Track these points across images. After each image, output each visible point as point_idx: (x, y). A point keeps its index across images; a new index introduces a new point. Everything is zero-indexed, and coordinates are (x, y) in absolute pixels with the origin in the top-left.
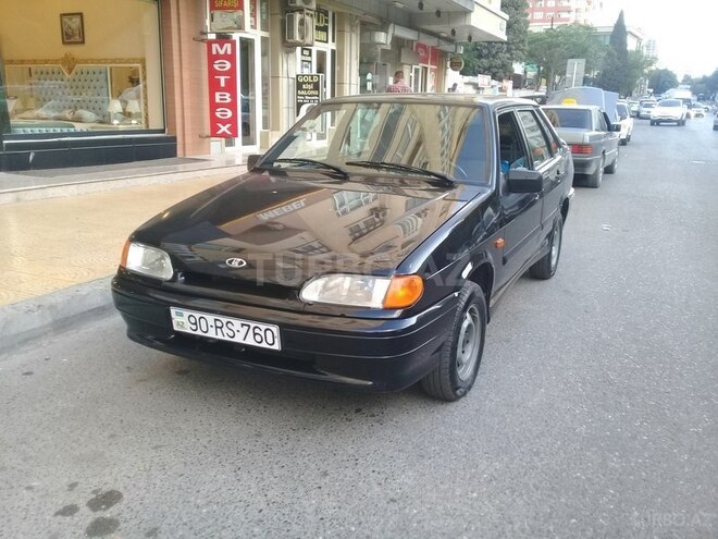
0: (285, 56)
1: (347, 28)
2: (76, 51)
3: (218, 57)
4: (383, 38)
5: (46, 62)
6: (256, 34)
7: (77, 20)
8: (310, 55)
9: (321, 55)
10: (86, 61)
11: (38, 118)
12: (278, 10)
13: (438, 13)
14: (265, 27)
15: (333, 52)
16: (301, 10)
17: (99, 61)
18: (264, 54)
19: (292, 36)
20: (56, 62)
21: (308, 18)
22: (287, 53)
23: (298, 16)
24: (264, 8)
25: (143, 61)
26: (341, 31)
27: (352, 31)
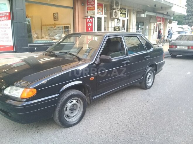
1: (132, 13)
2: (57, 22)
4: (143, 15)
5: (50, 25)
6: (103, 16)
7: (57, 14)
8: (120, 21)
9: (123, 21)
10: (58, 25)
11: (47, 39)
12: (109, 9)
13: (162, 8)
14: (105, 14)
15: (127, 20)
16: (115, 9)
17: (61, 25)
18: (105, 21)
19: (112, 16)
20: (52, 25)
21: (117, 11)
22: (112, 21)
23: (114, 11)
24: (105, 9)
25: (70, 24)
26: (130, 14)
27: (134, 14)
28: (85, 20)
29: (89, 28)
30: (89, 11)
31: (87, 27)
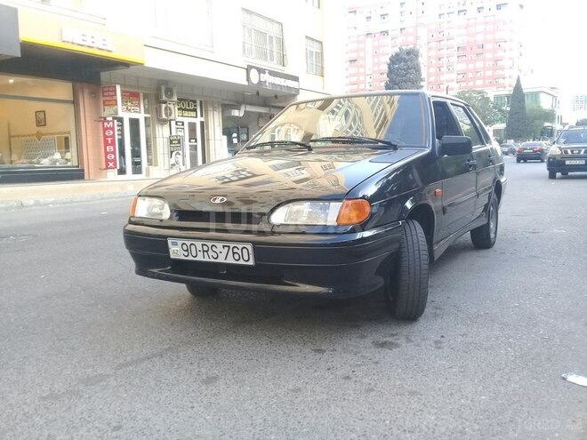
0: (160, 126)
1: (210, 109)
2: (42, 129)
3: (107, 129)
4: (236, 113)
5: (29, 135)
6: (141, 116)
7: (42, 114)
8: (183, 125)
9: (192, 127)
10: (46, 135)
11: (22, 163)
12: (154, 102)
13: (276, 97)
14: (146, 111)
15: (202, 123)
16: (165, 102)
17: (52, 134)
18: (147, 126)
19: (161, 116)
20: (33, 135)
21: (171, 106)
22: (162, 124)
23: (164, 106)
24: (146, 102)
25: (69, 133)
26: (207, 111)
27: (214, 109)
28: (101, 124)
29: (109, 139)
30: (106, 107)
31: (105, 137)
